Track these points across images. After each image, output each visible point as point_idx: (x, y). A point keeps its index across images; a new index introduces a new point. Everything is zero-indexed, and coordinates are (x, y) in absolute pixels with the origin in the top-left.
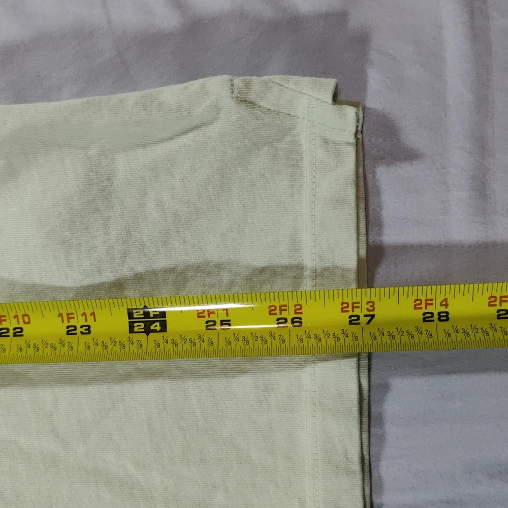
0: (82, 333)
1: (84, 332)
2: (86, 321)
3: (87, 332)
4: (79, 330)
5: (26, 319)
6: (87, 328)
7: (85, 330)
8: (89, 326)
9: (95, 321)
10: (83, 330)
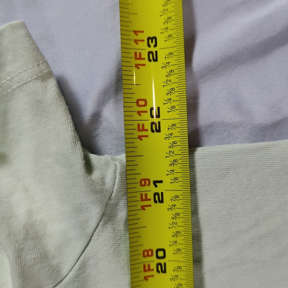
0: (155, 46)
1: (154, 43)
2: (143, 41)
3: (154, 40)
4: (153, 49)
5: (142, 103)
6: (150, 41)
7: (152, 42)
8: (149, 38)
9: (143, 32)
10: (152, 45)
